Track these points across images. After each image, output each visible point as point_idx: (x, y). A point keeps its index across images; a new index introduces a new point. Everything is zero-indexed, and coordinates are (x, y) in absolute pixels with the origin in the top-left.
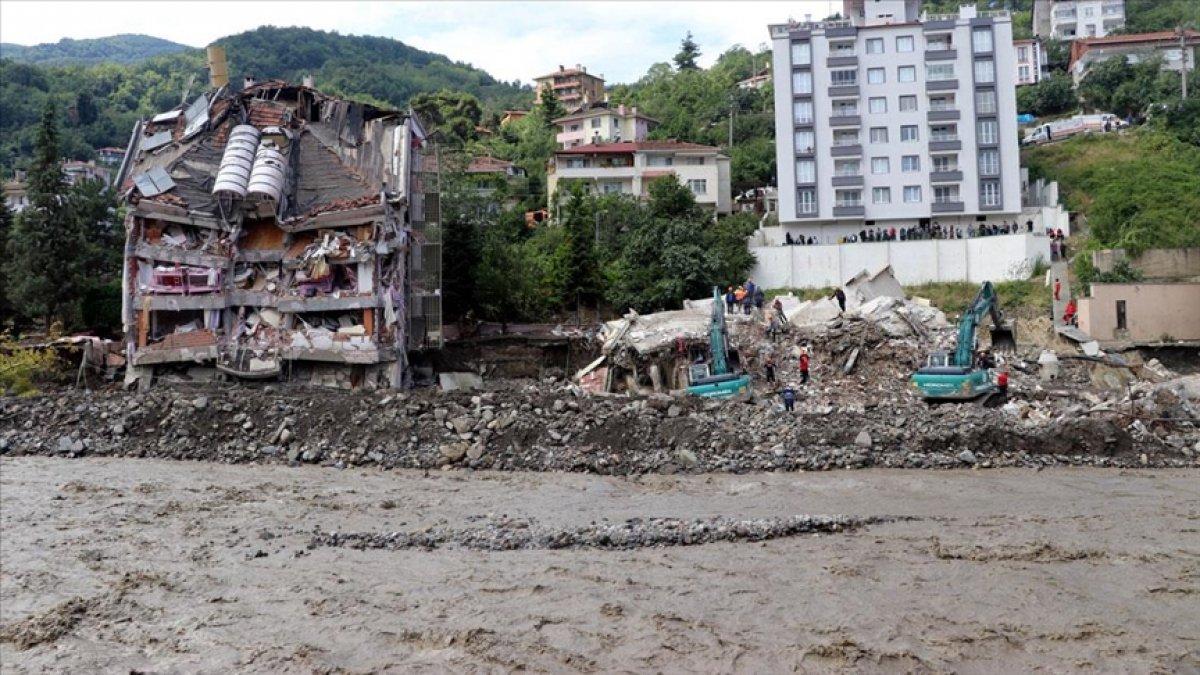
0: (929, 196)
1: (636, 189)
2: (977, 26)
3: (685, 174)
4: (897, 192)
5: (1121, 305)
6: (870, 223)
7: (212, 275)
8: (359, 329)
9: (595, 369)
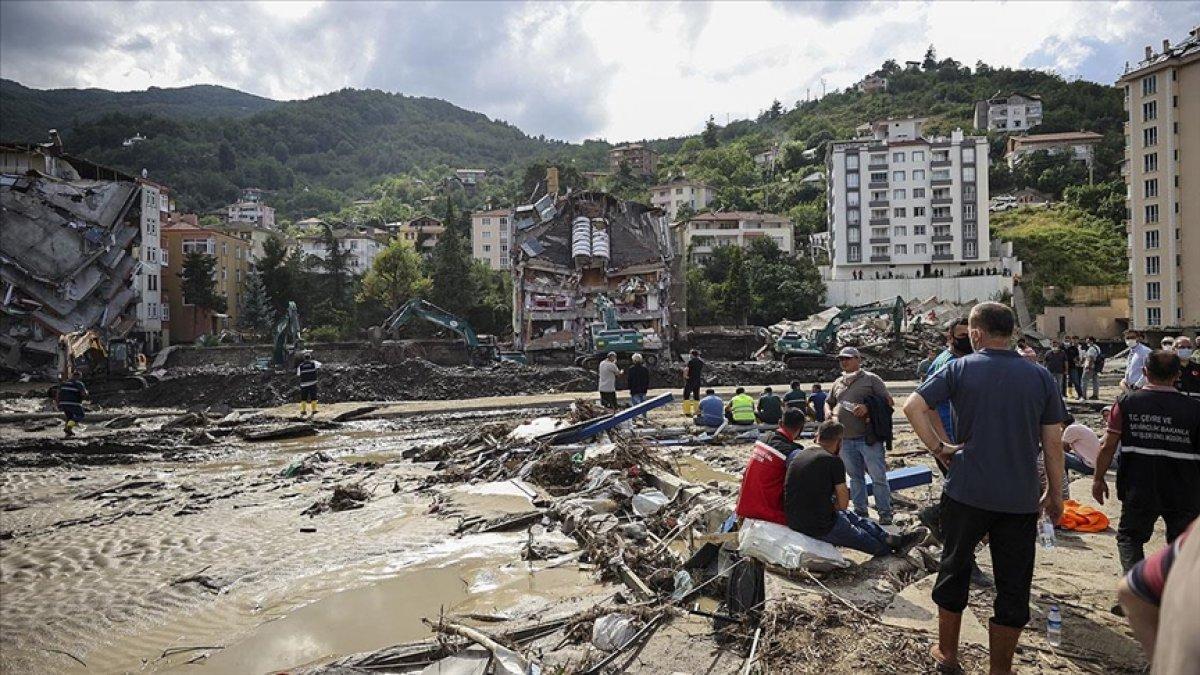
0: (931, 250)
1: (740, 242)
2: (964, 145)
3: (771, 232)
4: (910, 249)
5: (1062, 319)
6: (893, 266)
7: (568, 300)
8: (651, 330)
9: (764, 352)
